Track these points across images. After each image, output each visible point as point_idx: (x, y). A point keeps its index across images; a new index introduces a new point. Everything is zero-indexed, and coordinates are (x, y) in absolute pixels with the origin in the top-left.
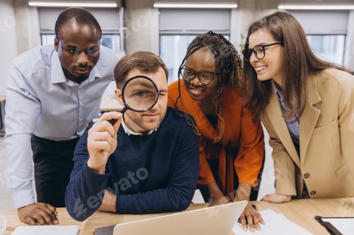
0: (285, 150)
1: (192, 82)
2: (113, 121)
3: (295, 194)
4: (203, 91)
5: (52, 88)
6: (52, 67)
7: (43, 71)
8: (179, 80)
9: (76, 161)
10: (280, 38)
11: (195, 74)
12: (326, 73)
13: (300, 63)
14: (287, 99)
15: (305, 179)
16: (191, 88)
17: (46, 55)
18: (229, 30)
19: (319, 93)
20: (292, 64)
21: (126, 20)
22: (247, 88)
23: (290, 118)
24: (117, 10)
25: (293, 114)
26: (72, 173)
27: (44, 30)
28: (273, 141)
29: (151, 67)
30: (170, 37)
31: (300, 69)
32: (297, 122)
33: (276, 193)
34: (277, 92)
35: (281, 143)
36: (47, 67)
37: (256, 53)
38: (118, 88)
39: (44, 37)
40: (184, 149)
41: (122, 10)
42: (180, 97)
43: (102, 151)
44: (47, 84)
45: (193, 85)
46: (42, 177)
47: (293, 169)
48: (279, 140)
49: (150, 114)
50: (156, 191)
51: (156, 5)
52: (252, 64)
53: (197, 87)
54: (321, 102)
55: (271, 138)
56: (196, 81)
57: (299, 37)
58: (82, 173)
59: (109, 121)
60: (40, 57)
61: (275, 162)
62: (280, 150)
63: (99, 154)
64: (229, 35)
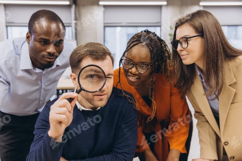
0: (207, 121)
1: (130, 70)
2: (71, 100)
3: (217, 159)
4: (138, 78)
5: (21, 74)
6: (22, 56)
7: (14, 59)
8: (120, 68)
9: (36, 134)
10: (201, 32)
11: (134, 64)
12: (240, 59)
13: (217, 52)
14: (208, 80)
15: (225, 146)
16: (129, 76)
17: (17, 46)
18: (160, 22)
19: (234, 75)
20: (210, 52)
21: (77, 15)
22: (176, 71)
23: (211, 95)
24: (69, 6)
25: (213, 93)
26: (32, 145)
27: (9, 23)
28: (197, 114)
29: (101, 56)
30: (112, 29)
31: (217, 57)
32: (217, 99)
33: (201, 158)
34: (200, 75)
35: (204, 116)
36: (17, 56)
37: (181, 43)
38: (73, 72)
39: (9, 28)
40: (126, 122)
41: (74, 6)
42: (119, 82)
43: (60, 122)
44: (17, 70)
45: (131, 73)
46: (6, 146)
47: (214, 137)
48: (202, 113)
49: (100, 94)
50: (101, 157)
51: (101, 3)
52: (179, 52)
53: (134, 75)
54: (236, 83)
55: (196, 112)
56: (134, 70)
57: (216, 31)
58: (44, 142)
59: (68, 99)
60: (12, 48)
61: (199, 132)
62: (203, 122)
63: (58, 125)
64: (160, 26)
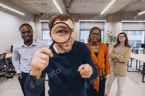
18: (104, 29)
27: (43, 29)
51: (79, 21)
64: (104, 30)
